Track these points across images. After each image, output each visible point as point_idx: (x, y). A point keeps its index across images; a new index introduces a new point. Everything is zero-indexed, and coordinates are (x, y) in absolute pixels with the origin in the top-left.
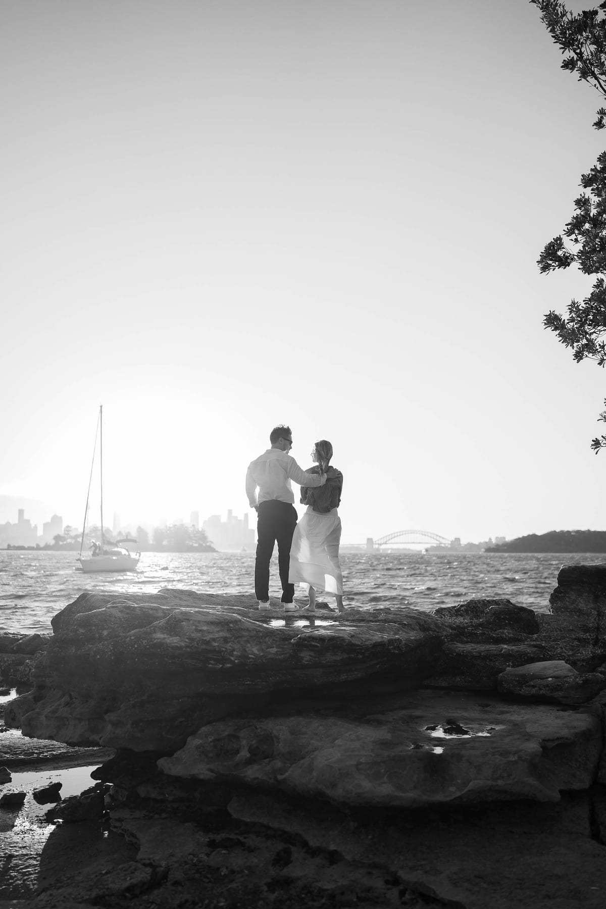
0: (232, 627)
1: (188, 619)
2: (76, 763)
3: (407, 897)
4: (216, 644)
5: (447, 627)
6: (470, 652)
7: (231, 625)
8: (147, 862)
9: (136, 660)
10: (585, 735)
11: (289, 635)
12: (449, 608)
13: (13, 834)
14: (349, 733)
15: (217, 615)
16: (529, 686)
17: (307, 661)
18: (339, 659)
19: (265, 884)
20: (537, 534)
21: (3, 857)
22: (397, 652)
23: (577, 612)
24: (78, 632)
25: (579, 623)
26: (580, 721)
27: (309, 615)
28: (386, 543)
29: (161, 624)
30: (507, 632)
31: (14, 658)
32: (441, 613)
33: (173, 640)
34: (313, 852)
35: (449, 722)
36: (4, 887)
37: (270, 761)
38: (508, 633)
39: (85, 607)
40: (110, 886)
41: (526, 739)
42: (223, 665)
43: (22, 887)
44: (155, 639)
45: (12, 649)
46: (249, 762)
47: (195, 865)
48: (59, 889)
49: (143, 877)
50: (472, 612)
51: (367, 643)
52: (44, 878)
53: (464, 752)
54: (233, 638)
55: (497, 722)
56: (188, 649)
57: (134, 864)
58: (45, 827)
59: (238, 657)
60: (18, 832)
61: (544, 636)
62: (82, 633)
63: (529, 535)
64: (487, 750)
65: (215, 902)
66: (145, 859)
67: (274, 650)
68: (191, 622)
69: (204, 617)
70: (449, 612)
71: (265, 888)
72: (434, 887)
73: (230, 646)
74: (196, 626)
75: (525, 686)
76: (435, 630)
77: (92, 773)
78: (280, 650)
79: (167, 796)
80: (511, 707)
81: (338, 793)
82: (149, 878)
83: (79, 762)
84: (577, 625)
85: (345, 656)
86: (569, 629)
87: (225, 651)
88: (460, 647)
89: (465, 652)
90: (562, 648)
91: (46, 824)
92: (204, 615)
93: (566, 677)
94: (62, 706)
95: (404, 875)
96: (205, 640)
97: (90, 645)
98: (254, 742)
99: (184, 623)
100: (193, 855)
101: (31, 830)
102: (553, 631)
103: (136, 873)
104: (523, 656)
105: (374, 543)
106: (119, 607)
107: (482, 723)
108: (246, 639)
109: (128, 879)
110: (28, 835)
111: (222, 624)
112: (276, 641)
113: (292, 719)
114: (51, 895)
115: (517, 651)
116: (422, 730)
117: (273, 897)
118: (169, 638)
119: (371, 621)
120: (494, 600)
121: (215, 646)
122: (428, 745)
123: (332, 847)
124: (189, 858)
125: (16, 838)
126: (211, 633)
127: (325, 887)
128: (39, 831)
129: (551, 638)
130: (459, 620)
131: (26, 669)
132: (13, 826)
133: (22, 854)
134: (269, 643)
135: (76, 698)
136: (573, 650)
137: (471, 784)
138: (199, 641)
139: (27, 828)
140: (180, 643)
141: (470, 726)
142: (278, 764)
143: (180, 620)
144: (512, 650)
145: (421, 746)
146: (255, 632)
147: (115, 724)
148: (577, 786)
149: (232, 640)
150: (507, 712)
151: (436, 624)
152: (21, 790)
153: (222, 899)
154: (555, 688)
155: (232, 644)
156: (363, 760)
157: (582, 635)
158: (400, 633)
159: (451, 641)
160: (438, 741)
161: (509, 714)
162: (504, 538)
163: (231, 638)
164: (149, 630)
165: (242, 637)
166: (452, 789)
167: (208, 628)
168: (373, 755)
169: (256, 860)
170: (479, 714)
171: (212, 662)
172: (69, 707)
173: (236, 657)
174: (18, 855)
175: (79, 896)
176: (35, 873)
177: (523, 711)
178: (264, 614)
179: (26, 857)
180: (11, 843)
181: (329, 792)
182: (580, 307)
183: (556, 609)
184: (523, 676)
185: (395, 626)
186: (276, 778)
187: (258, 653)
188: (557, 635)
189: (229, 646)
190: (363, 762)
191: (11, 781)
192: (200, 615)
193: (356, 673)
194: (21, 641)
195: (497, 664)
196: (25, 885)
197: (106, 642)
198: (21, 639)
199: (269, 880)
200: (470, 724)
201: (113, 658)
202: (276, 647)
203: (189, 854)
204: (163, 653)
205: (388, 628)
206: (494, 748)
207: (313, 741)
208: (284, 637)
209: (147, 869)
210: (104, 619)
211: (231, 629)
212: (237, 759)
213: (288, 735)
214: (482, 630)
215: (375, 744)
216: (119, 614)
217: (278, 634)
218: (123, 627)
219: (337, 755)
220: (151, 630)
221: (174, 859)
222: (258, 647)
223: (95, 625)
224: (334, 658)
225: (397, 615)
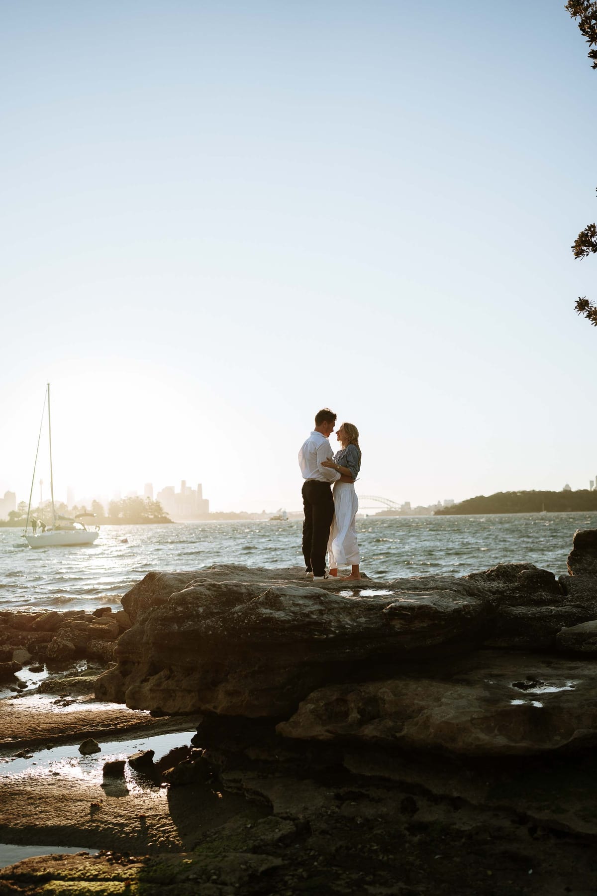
0: (323, 601)
1: (285, 595)
2: (153, 731)
3: (539, 833)
4: (315, 617)
5: (488, 591)
6: (525, 614)
8: (285, 815)
9: (249, 634)
11: (372, 605)
12: (480, 574)
13: (132, 798)
14: (449, 692)
16: (589, 643)
17: (398, 629)
18: (425, 626)
19: (405, 829)
20: (484, 496)
22: (469, 616)
24: (177, 610)
29: (260, 600)
30: (544, 595)
31: (37, 636)
32: (474, 579)
33: (279, 614)
34: (436, 800)
35: (529, 678)
36: (151, 844)
37: (380, 721)
38: (546, 595)
39: (158, 585)
40: (263, 837)
42: (327, 636)
43: (168, 843)
44: (263, 614)
46: (361, 723)
47: (330, 815)
48: (212, 842)
49: (289, 829)
50: (503, 576)
51: (448, 610)
52: (186, 835)
53: (561, 705)
54: (327, 610)
55: (571, 677)
56: (295, 622)
57: (273, 818)
59: (337, 628)
60: (136, 796)
61: (577, 597)
62: (181, 611)
63: (477, 497)
64: (581, 702)
65: (368, 846)
66: (282, 813)
67: (364, 620)
68: (288, 597)
69: (295, 592)
70: (481, 577)
71: (407, 833)
72: (566, 823)
73: (327, 618)
74: (293, 600)
75: (585, 644)
79: (277, 757)
80: (575, 663)
81: (459, 745)
82: (296, 828)
85: (431, 623)
87: (325, 623)
88: (514, 610)
89: (521, 614)
95: (533, 814)
96: (305, 613)
97: (191, 621)
98: (360, 704)
99: (282, 598)
100: (325, 807)
101: (146, 794)
103: (281, 826)
104: (572, 616)
106: (206, 585)
107: (559, 678)
108: (337, 610)
109: (276, 830)
111: (314, 597)
112: (363, 611)
113: (389, 682)
115: (566, 612)
116: (511, 687)
117: (416, 839)
118: (274, 613)
119: (427, 589)
120: (520, 565)
121: (315, 619)
123: (455, 794)
124: (323, 810)
125: (137, 801)
126: (308, 606)
127: (462, 829)
128: (153, 795)
129: (584, 599)
130: (495, 585)
131: (55, 646)
133: (152, 815)
134: (357, 613)
135: (177, 672)
137: (575, 732)
138: (300, 614)
139: (142, 792)
140: (287, 617)
141: (551, 681)
142: (390, 724)
143: (278, 595)
144: (561, 611)
146: (343, 604)
147: (229, 694)
149: (327, 612)
151: (478, 589)
153: (373, 844)
155: (327, 615)
156: (475, 716)
159: (501, 605)
160: (532, 696)
161: (579, 670)
162: (453, 500)
163: (325, 610)
164: (251, 605)
165: (334, 608)
166: (558, 738)
167: (304, 602)
168: (482, 711)
169: (385, 810)
170: (549, 670)
171: (316, 633)
172: (173, 680)
173: (334, 628)
174: (149, 816)
176: (174, 831)
177: (590, 666)
179: (158, 817)
181: (449, 745)
183: (576, 571)
184: (580, 634)
185: (451, 593)
186: (394, 736)
187: (351, 623)
188: (587, 594)
190: (476, 717)
192: (291, 590)
193: (439, 638)
194: (38, 619)
195: (552, 624)
197: (213, 619)
199: (406, 825)
200: (550, 680)
201: (226, 633)
202: (364, 617)
203: (322, 807)
204: (273, 627)
205: (446, 595)
206: (585, 700)
207: (416, 701)
208: (368, 607)
209: (288, 822)
210: (196, 597)
211: (322, 603)
212: (350, 719)
213: (392, 696)
214: (519, 593)
215: (479, 701)
216: (208, 592)
217: (363, 605)
218: (215, 604)
219: (452, 713)
220: (253, 606)
221: (309, 812)
222: (349, 617)
223: (190, 603)
224: (422, 625)
225: (443, 582)
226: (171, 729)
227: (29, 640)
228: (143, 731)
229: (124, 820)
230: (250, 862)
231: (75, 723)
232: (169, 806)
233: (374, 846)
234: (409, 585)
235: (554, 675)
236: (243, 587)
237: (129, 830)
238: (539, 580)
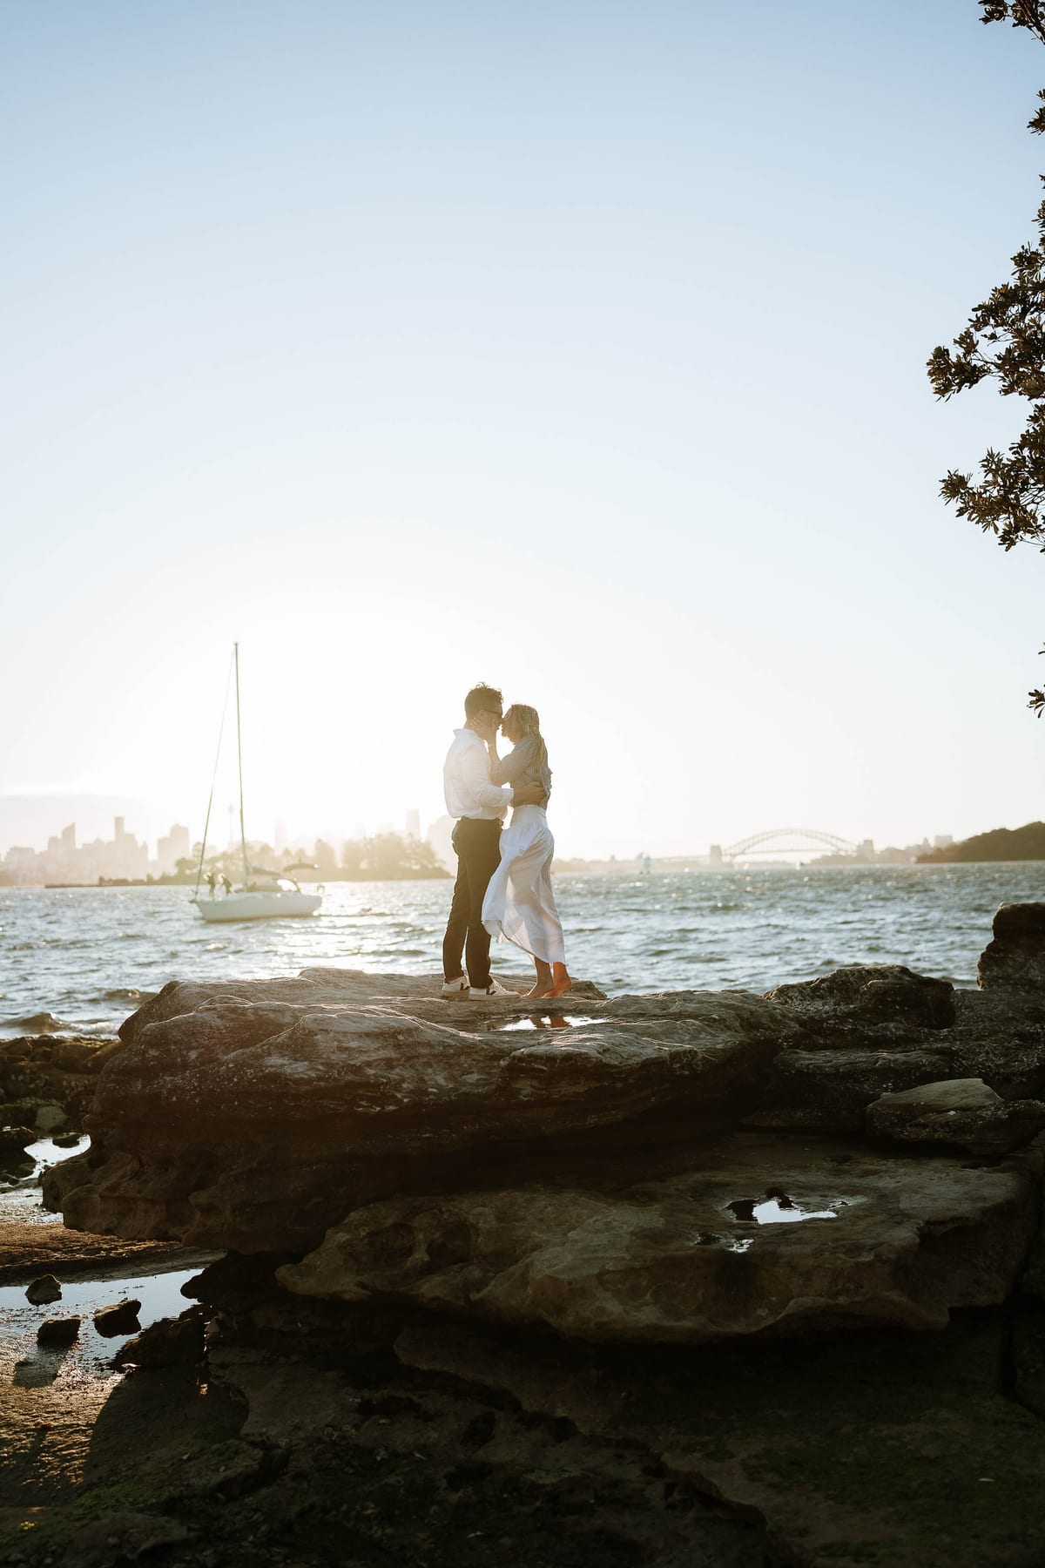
0: (401, 1041)
1: (326, 1031)
2: (170, 1264)
3: (676, 1496)
4: (371, 1072)
5: (791, 1020)
6: (820, 1068)
7: (401, 1037)
8: (260, 1439)
9: (236, 1103)
10: (1002, 1213)
11: (501, 1050)
12: (801, 985)
13: (53, 1391)
14: (595, 1218)
15: (376, 1021)
16: (918, 1125)
17: (527, 1096)
18: (582, 1090)
19: (445, 1477)
21: (32, 1430)
22: (687, 1073)
23: (1026, 985)
24: (147, 1056)
25: (1026, 1006)
26: (995, 1186)
27: (553, 1007)
28: (743, 853)
29: (280, 1040)
30: (893, 1028)
31: (86, 1082)
32: (786, 995)
33: (296, 1067)
34: (530, 1421)
36: (29, 1481)
37: (462, 1268)
38: (896, 1028)
40: (192, 1481)
41: (896, 1223)
42: (383, 1108)
43: (58, 1481)
44: (267, 1067)
45: (86, 1065)
46: (427, 1270)
47: (334, 1444)
48: (112, 1485)
49: (247, 1466)
50: (840, 991)
51: (630, 1062)
52: (95, 1466)
53: (784, 1250)
54: (403, 1060)
55: (852, 1191)
56: (322, 1083)
57: (236, 1442)
58: (107, 1378)
59: (410, 1093)
61: (961, 1032)
62: (154, 1056)
63: (994, 832)
64: (823, 1244)
65: (359, 1508)
66: (253, 1435)
67: (473, 1078)
68: (331, 1035)
69: (355, 1024)
70: (801, 992)
71: (444, 1483)
72: (715, 1481)
73: (397, 1074)
74: (339, 1041)
75: (911, 1126)
76: (769, 1027)
77: (183, 1286)
78: (482, 1077)
79: (300, 1325)
80: (885, 1162)
81: (568, 1321)
82: (256, 1467)
83: (175, 1264)
84: (1023, 1009)
85: (594, 1085)
86: (1006, 1016)
87: (387, 1084)
88: (805, 1058)
89: (811, 1066)
90: (987, 1053)
91: (109, 1372)
92: (354, 1022)
93: (981, 1108)
94: (129, 1177)
95: (672, 1461)
96: (354, 1065)
97: (167, 1076)
98: (437, 1235)
99: (318, 1037)
100: (332, 1426)
101: (83, 1383)
102: (978, 1022)
103: (236, 1460)
104: (913, 1072)
105: (723, 853)
106: (219, 1009)
107: (827, 1193)
108: (425, 1060)
109: (223, 1468)
110: (78, 1392)
111: (388, 1035)
112: (479, 1061)
113: (502, 1194)
114: (97, 1497)
115: (904, 1063)
116: (720, 1208)
117: (454, 1497)
118: (290, 1064)
119: (655, 1016)
120: (878, 970)
121: (369, 1076)
122: (726, 1237)
123: (560, 1413)
124: (325, 1433)
125: (58, 1398)
126: (365, 1052)
127: (540, 1482)
128: (97, 1385)
129: (971, 1035)
130: (815, 1007)
132: (55, 1376)
133: (64, 1425)
134: (466, 1065)
135: (149, 1165)
136: (1006, 1056)
137: (792, 1303)
138: (343, 1067)
139: (77, 1379)
140: (309, 1073)
141: (806, 1199)
142: (475, 1273)
143: (313, 1032)
144: (897, 1060)
145: (715, 1240)
146: (441, 1048)
148: (983, 1300)
149: (402, 1063)
150: (875, 1173)
151: (773, 1018)
152: (76, 1313)
153: (369, 1503)
154: (960, 1128)
155: (401, 1069)
156: (610, 1267)
157: (1029, 1028)
158: (702, 1036)
159: (791, 1047)
161: (876, 1176)
162: (951, 837)
163: (399, 1060)
164: (259, 1050)
165: (418, 1057)
166: (762, 1312)
167: (360, 1044)
168: (628, 1257)
169: (436, 1436)
170: (825, 1176)
171: (364, 1103)
172: (138, 1179)
173: (407, 1092)
174: (57, 1426)
175: (141, 1499)
176: (82, 1457)
177: (902, 1171)
178: (475, 1008)
179: (71, 1430)
180: (47, 1406)
181: (553, 1320)
182: (1005, 461)
183: (985, 979)
184: (909, 1108)
185: (694, 1024)
186: (467, 1298)
187: (444, 1084)
188: (984, 1028)
189: (394, 1075)
190: (611, 1269)
191: (61, 1299)
192: (348, 1022)
193: (614, 1112)
194: (99, 1053)
195: (865, 1086)
196: (63, 1477)
197: (190, 1073)
198: (101, 1047)
199: (451, 1469)
200: (806, 1196)
201: (197, 1101)
202: (478, 1072)
203: (327, 1426)
204: (280, 1091)
205: (681, 1029)
206: (837, 1240)
207: (534, 1233)
208: (491, 1054)
209: (256, 1451)
210: (192, 1032)
211: (399, 1045)
212: (408, 1264)
213: (494, 1222)
214: (853, 1024)
215: (634, 1238)
216: (219, 1022)
217: (483, 1049)
218: (225, 1043)
219: (568, 1259)
220: (264, 1050)
221: (301, 1434)
222: (445, 1074)
223: (175, 1043)
224: (574, 1089)
225: (703, 1002)
226: (203, 1260)
227: (72, 1089)
228: (154, 1262)
229: (11, 1433)
230: (131, 1531)
231: (43, 1246)
232: (103, 1408)
233: (367, 1508)
234: (632, 1009)
235: (823, 1186)
236: (288, 1014)
237: (7, 1453)
238: (898, 999)
